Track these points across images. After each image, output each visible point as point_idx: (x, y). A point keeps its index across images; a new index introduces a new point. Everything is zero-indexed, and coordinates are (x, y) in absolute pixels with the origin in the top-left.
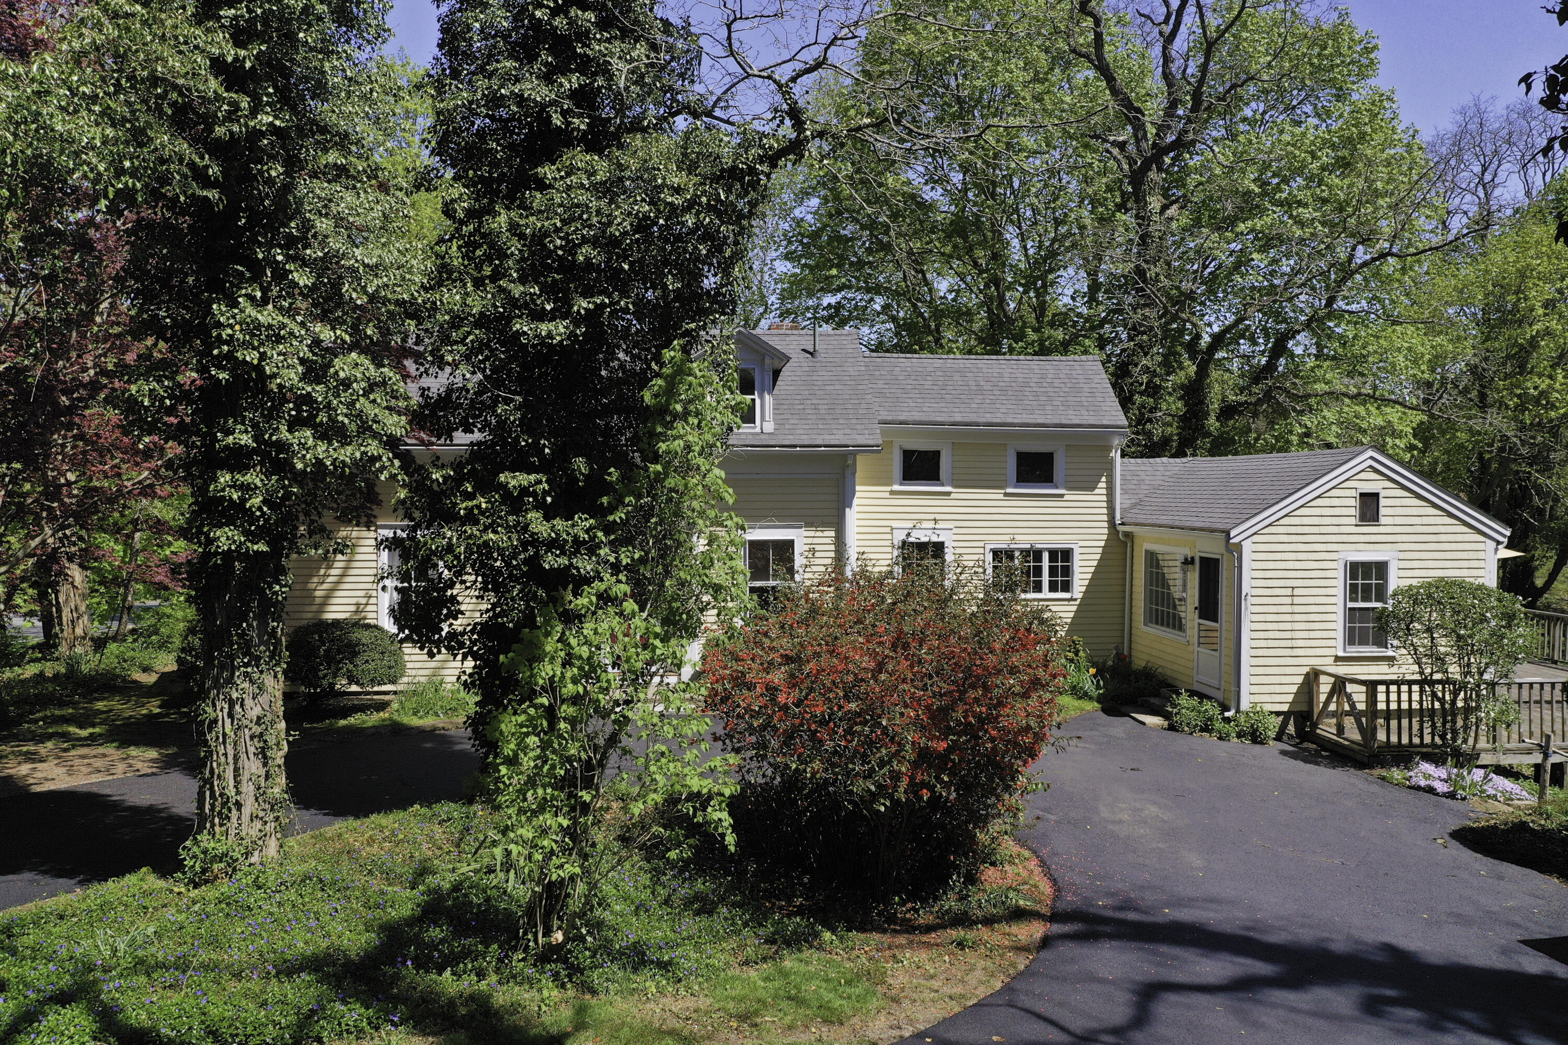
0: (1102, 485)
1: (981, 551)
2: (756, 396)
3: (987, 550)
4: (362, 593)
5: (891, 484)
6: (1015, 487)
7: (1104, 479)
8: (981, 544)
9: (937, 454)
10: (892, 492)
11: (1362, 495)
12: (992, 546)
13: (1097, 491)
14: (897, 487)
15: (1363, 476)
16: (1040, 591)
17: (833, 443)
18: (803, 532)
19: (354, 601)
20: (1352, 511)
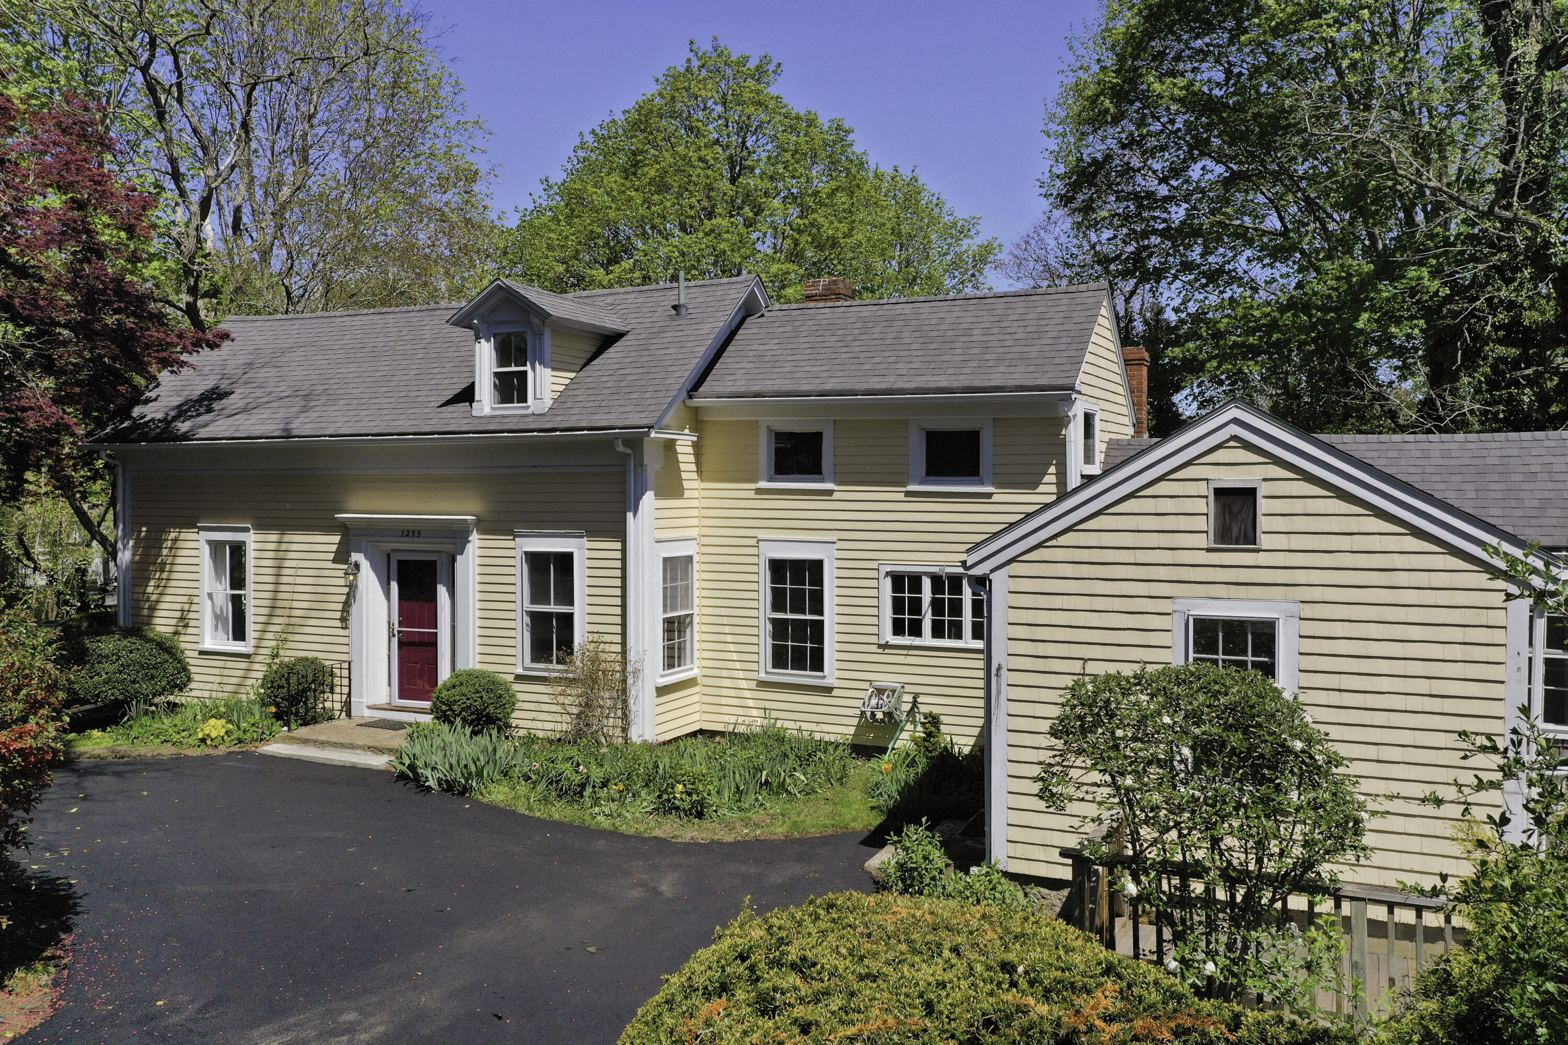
0: (1050, 478)
1: (874, 574)
2: (528, 368)
3: (883, 574)
4: (185, 599)
5: (754, 480)
6: (920, 483)
7: (1052, 469)
8: (874, 565)
9: (818, 436)
10: (759, 491)
11: (1219, 492)
12: (889, 569)
13: (1041, 488)
14: (763, 484)
15: (1220, 456)
16: (959, 636)
17: (599, 424)
18: (585, 542)
19: (178, 607)
20: (1201, 523)
